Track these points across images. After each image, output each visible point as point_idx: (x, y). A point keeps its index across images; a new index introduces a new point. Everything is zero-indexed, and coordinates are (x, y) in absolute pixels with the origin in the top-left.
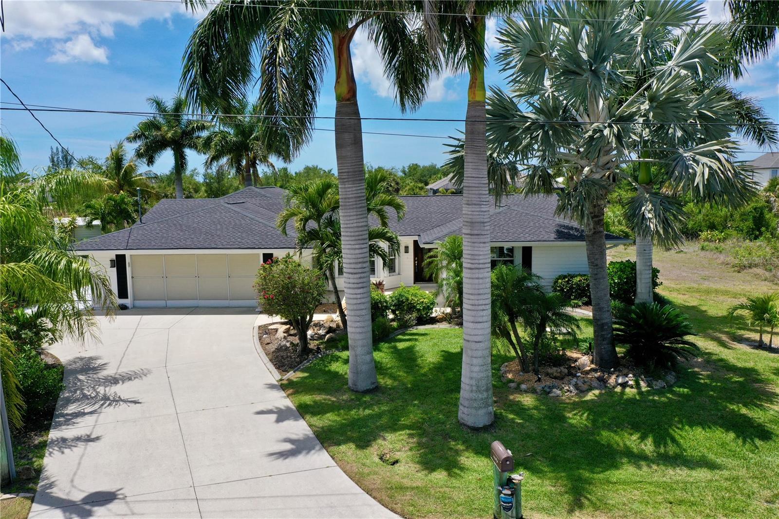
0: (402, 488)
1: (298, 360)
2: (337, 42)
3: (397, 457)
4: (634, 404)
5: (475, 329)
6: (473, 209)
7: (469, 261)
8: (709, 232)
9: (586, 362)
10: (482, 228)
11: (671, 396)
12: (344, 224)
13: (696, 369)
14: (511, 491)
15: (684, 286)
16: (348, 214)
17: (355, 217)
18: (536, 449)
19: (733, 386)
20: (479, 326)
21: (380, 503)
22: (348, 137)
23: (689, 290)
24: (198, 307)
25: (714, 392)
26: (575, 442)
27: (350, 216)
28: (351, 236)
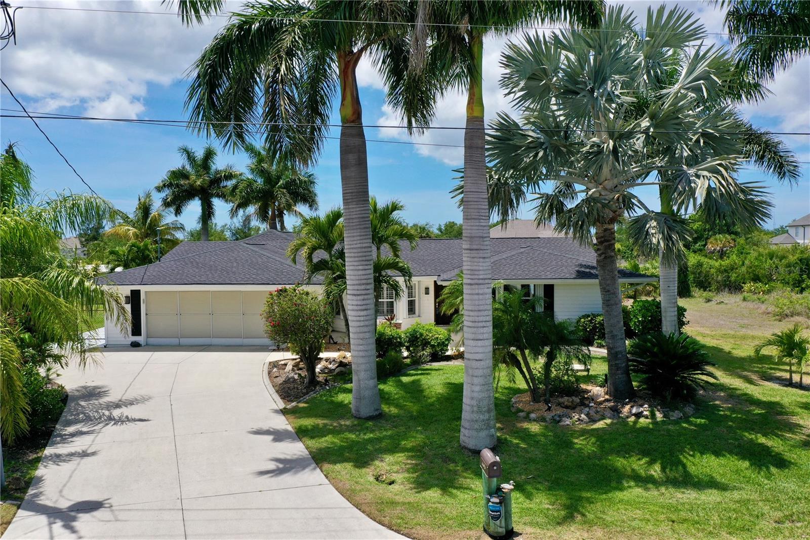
0: (393, 503)
1: (304, 391)
2: (343, 66)
3: (393, 478)
4: (647, 432)
5: (475, 346)
6: (472, 224)
7: (469, 276)
8: (752, 284)
9: (600, 393)
10: (482, 243)
11: (687, 426)
12: (348, 245)
13: (717, 402)
14: (500, 499)
15: (719, 332)
16: (352, 235)
17: (359, 238)
18: (538, 473)
19: (755, 418)
20: (480, 343)
21: (369, 516)
22: (352, 158)
23: (724, 336)
24: (211, 345)
25: (734, 423)
26: (581, 467)
27: (353, 236)
28: (355, 257)
